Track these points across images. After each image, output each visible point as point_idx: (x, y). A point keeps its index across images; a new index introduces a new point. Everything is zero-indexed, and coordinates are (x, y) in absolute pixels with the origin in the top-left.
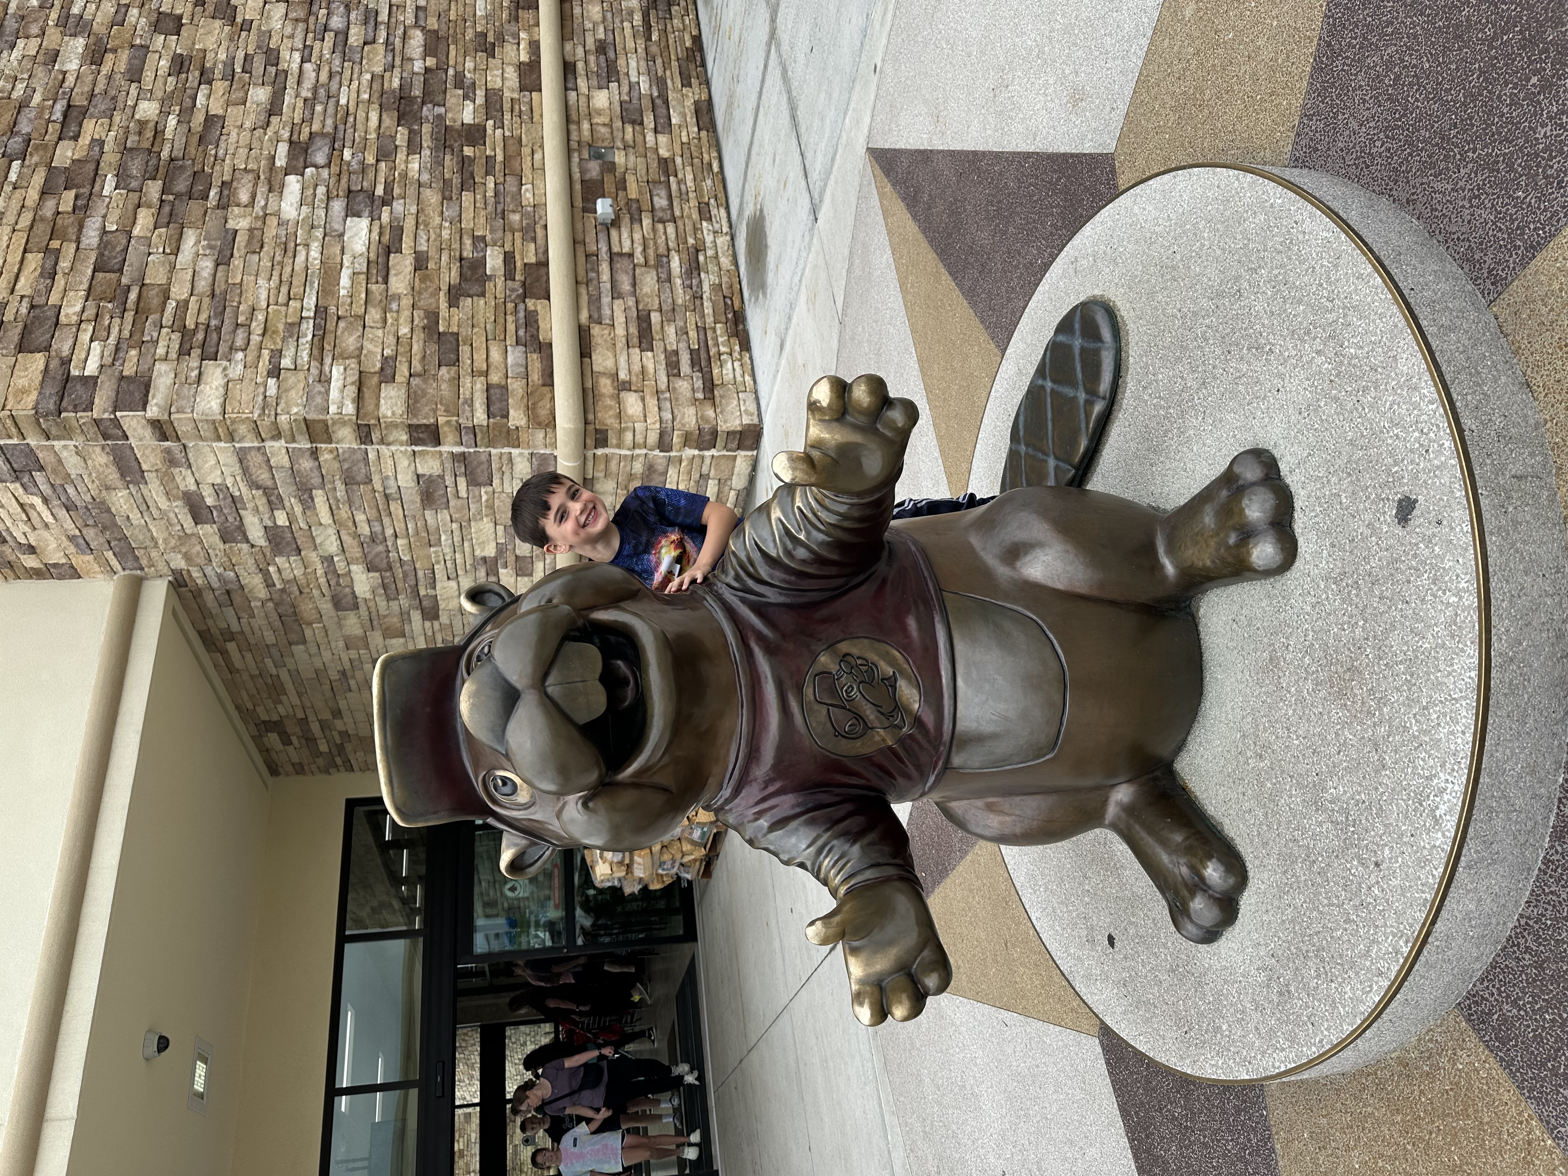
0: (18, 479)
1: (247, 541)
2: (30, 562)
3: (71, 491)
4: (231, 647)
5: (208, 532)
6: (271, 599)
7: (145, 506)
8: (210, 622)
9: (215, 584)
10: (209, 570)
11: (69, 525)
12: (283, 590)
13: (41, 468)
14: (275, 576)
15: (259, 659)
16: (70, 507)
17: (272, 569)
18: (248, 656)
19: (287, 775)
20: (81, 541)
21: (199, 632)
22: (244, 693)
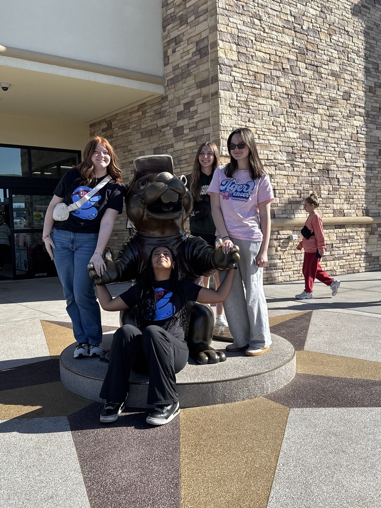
0: (197, 50)
1: (178, 120)
2: (170, 52)
3: (194, 66)
4: (140, 113)
5: (181, 108)
6: (157, 127)
7: (189, 88)
8: (149, 107)
9: (162, 109)
10: (168, 107)
11: (183, 64)
12: (161, 131)
13: (201, 58)
14: (166, 129)
15: (135, 122)
16: (188, 65)
17: (168, 128)
18: (137, 119)
19: (90, 131)
20: (177, 68)
21: (145, 103)
22: (123, 116)
